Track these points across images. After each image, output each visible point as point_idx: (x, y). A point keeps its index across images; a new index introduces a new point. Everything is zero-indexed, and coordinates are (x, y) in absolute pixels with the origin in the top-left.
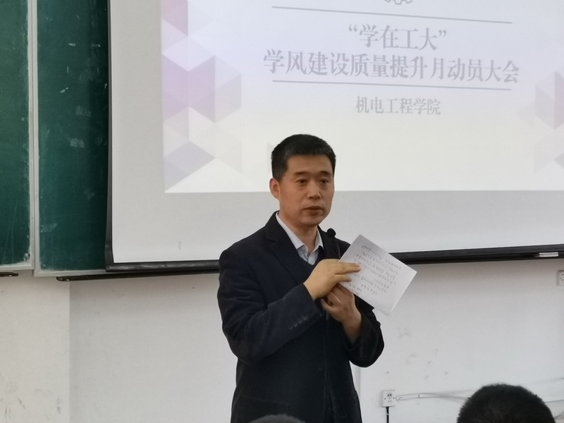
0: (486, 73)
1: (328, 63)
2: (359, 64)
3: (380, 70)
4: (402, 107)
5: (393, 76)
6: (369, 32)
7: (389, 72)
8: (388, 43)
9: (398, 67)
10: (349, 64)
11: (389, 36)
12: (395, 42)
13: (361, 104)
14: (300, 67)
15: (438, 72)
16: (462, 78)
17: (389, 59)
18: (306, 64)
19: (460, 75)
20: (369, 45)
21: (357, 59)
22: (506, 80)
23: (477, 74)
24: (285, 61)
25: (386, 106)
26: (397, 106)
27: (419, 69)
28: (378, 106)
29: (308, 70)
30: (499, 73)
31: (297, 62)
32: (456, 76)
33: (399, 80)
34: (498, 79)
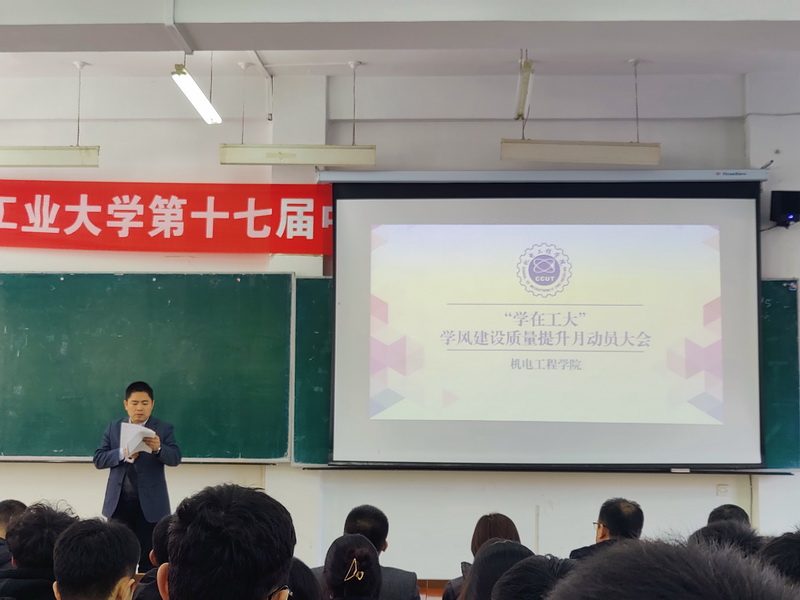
0: (620, 341)
1: (489, 338)
2: (513, 338)
3: (530, 341)
4: (549, 365)
5: (541, 344)
6: (522, 318)
7: (538, 342)
8: (537, 322)
9: (546, 338)
10: (505, 338)
11: (537, 318)
12: (542, 322)
13: (515, 363)
14: (467, 340)
15: (579, 341)
16: (599, 345)
17: (537, 333)
18: (472, 338)
19: (598, 342)
20: (521, 325)
21: (511, 334)
22: (639, 345)
23: (613, 341)
24: (457, 337)
25: (535, 364)
26: (544, 364)
27: (562, 340)
28: (528, 365)
29: (474, 342)
30: (632, 340)
31: (465, 337)
32: (594, 343)
33: (546, 347)
34: (632, 345)
